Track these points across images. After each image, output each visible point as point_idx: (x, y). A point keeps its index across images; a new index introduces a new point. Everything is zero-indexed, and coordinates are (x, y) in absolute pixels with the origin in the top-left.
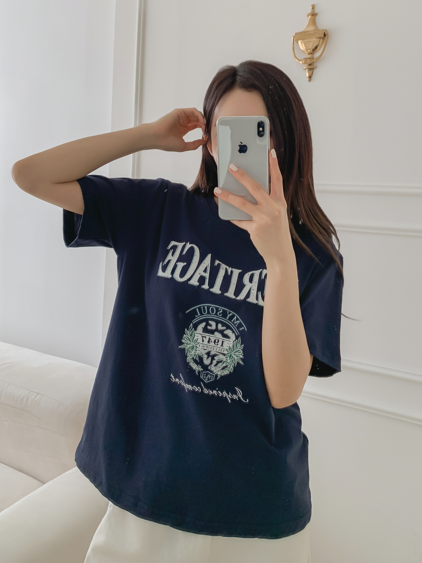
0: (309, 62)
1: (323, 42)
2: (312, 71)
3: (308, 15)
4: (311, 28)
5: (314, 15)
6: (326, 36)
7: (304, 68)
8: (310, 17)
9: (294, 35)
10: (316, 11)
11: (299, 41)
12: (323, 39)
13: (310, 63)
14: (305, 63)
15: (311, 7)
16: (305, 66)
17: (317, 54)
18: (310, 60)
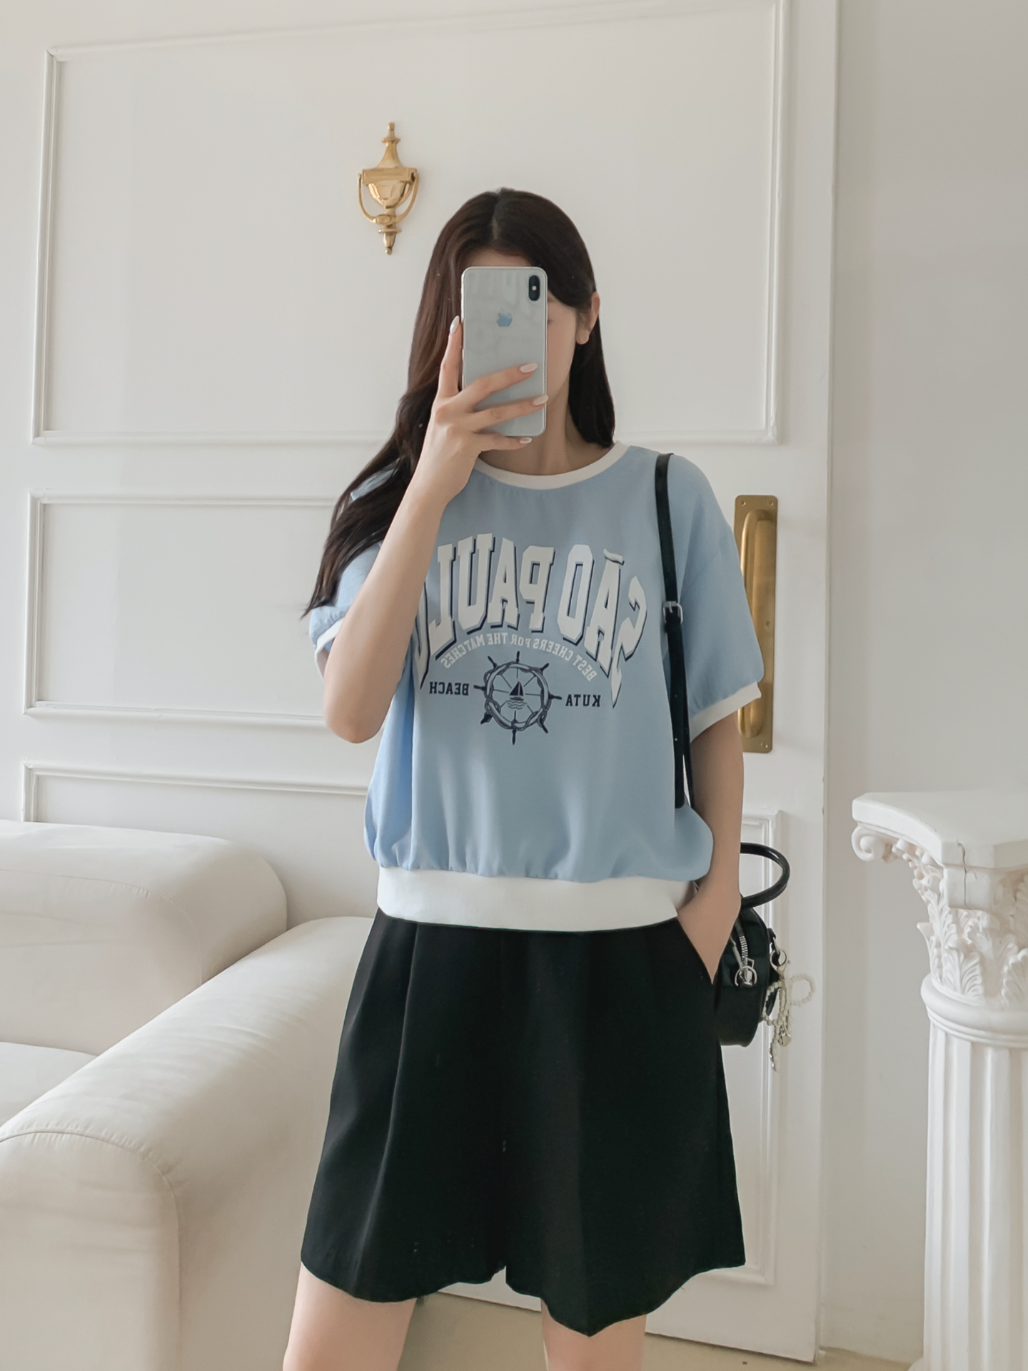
0: (387, 221)
1: (410, 189)
2: (393, 237)
3: (385, 141)
4: (390, 164)
5: (393, 141)
6: (415, 181)
7: (380, 231)
8: (387, 144)
9: (361, 173)
10: (397, 134)
11: (370, 185)
12: (411, 184)
13: (390, 224)
14: (381, 223)
15: (389, 127)
16: (382, 228)
17: (401, 210)
18: (389, 218)
